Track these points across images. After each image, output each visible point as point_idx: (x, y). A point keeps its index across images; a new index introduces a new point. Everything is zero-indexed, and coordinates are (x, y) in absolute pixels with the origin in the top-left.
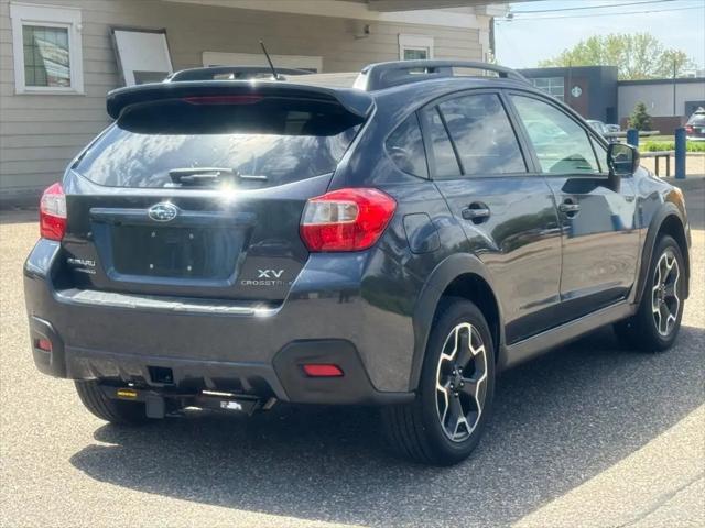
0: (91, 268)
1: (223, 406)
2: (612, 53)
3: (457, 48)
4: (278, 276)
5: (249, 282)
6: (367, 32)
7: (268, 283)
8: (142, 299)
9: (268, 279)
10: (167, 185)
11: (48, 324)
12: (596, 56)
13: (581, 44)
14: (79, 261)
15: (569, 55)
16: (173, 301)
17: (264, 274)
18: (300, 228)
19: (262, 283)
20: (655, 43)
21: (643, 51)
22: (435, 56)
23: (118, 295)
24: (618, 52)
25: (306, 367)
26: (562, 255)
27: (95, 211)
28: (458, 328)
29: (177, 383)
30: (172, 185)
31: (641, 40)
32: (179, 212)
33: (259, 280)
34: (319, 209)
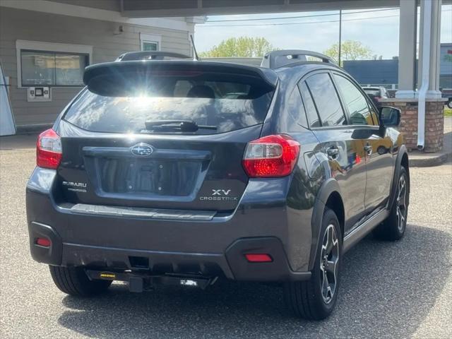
0: (83, 188)
1: (182, 283)
2: (241, 49)
3: (180, 43)
4: (226, 194)
5: (205, 198)
6: (121, 31)
7: (219, 199)
8: (124, 210)
9: (219, 196)
10: (142, 131)
11: (49, 227)
12: (232, 51)
13: (223, 43)
14: (72, 183)
15: (216, 49)
16: (149, 211)
17: (216, 192)
18: (243, 162)
19: (215, 198)
20: (267, 44)
21: (260, 48)
22: (162, 47)
23: (106, 208)
24: (245, 49)
25: (248, 256)
26: (367, 178)
27: (86, 149)
28: (328, 227)
29: (152, 267)
30: (146, 131)
31: (259, 42)
32: (154, 150)
33: (213, 196)
34: (254, 149)
